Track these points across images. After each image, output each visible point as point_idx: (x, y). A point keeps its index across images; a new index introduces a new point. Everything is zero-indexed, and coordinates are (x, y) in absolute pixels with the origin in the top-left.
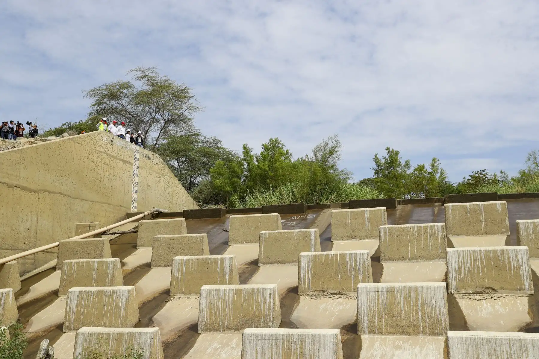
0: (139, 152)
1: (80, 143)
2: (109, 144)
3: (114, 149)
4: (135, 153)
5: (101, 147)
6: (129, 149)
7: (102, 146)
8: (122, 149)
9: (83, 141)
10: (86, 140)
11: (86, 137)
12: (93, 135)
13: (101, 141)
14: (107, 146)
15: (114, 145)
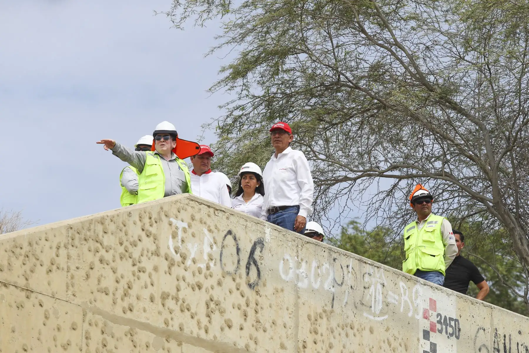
0: (456, 333)
1: (22, 282)
2: (228, 282)
3: (266, 316)
4: (426, 335)
5: (170, 303)
6: (382, 313)
7: (181, 295)
8: (328, 314)
9: (41, 271)
10: (62, 261)
11: (63, 240)
12: (112, 227)
13: (172, 264)
14: (218, 293)
15: (267, 290)
